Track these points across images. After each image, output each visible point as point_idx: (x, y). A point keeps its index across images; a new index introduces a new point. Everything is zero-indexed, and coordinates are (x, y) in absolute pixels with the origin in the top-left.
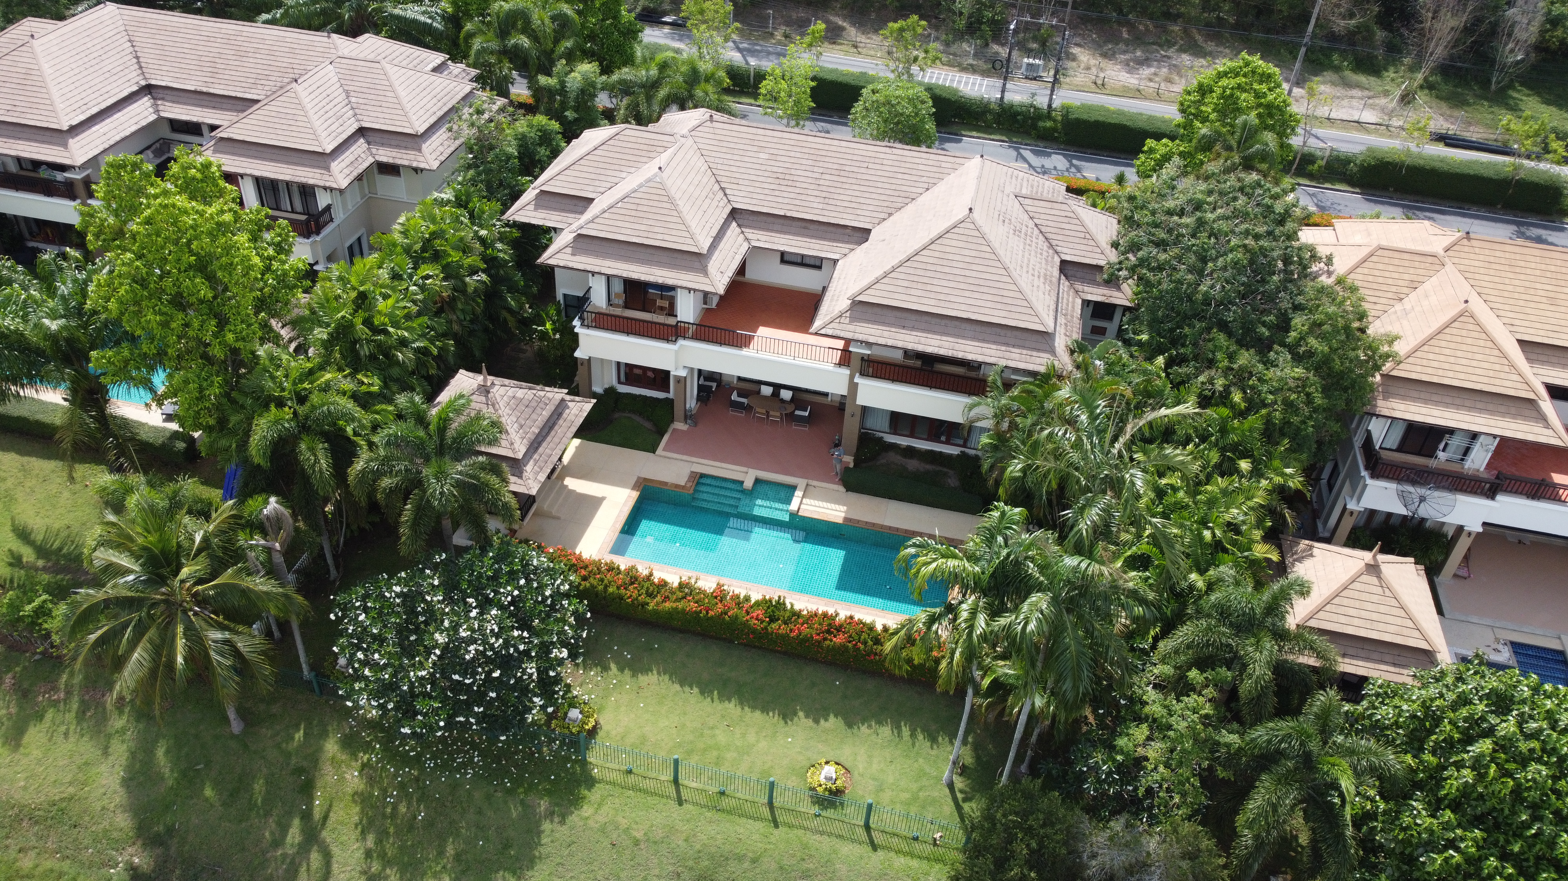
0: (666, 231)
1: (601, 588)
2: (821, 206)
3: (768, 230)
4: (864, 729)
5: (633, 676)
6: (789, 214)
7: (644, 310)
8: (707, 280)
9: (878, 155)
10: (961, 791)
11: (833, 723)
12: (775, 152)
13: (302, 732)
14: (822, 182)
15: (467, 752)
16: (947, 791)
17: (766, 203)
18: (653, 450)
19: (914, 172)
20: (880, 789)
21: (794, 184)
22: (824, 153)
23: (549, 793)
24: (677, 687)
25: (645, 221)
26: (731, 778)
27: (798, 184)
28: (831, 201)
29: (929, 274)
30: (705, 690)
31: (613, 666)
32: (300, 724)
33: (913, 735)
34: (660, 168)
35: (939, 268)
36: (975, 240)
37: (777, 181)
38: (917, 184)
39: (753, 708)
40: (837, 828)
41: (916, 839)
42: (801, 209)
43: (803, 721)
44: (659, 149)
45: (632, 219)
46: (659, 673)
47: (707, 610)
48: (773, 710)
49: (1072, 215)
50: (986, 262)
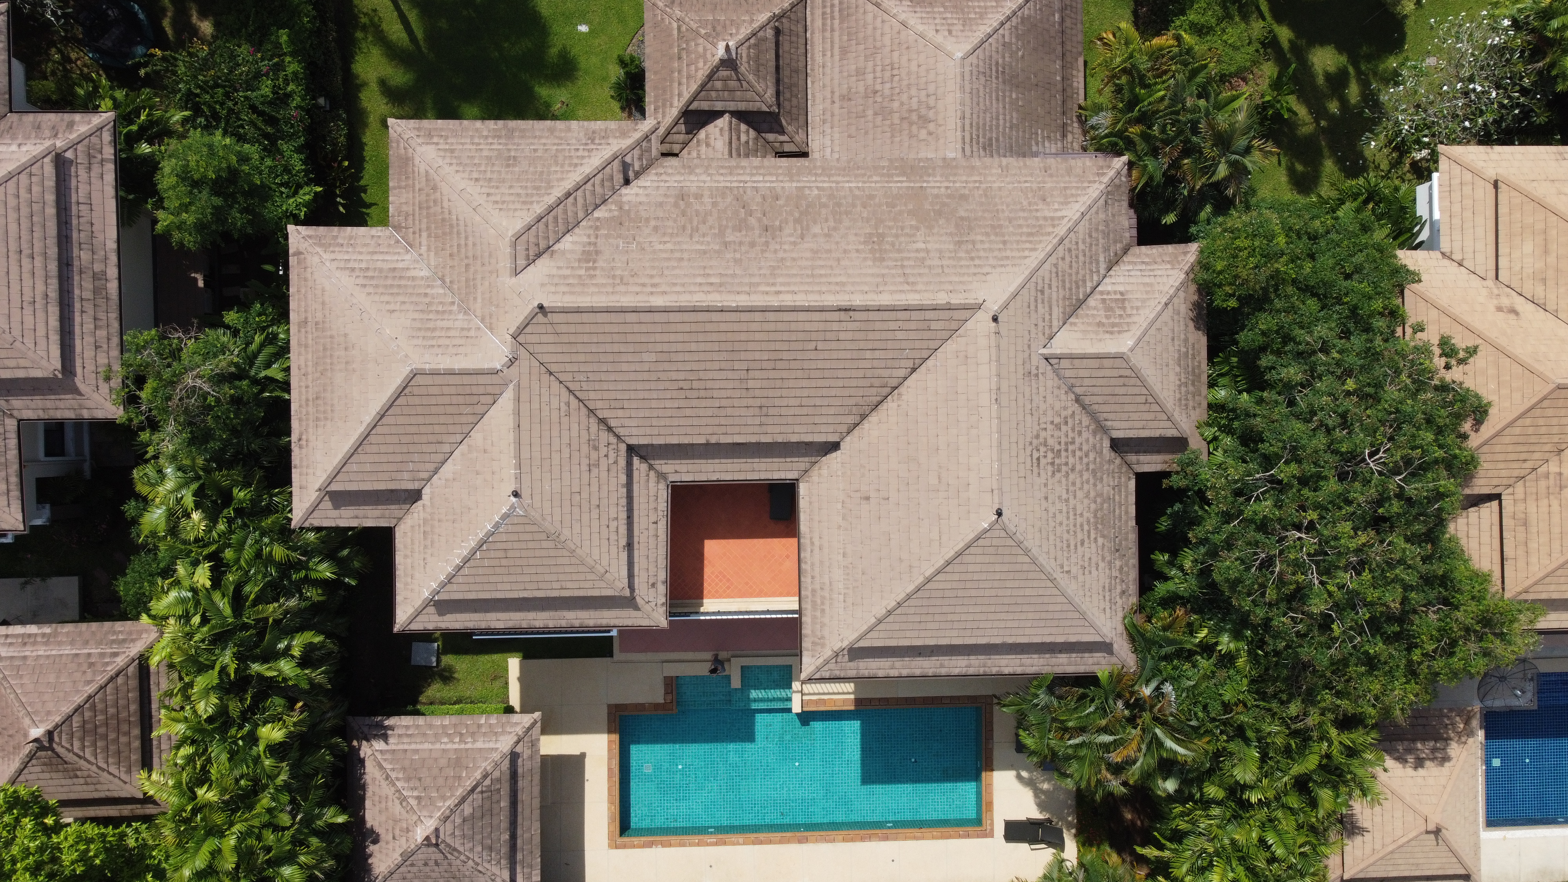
3: (687, 457)
6: (711, 441)
9: (829, 326)
12: (666, 347)
14: (751, 384)
17: (675, 431)
18: (611, 656)
19: (890, 345)
21: (709, 394)
22: (743, 337)
27: (716, 394)
34: (516, 494)
36: (1007, 551)
37: (682, 394)
38: (896, 364)
42: (730, 429)
44: (483, 399)
50: (1024, 575)
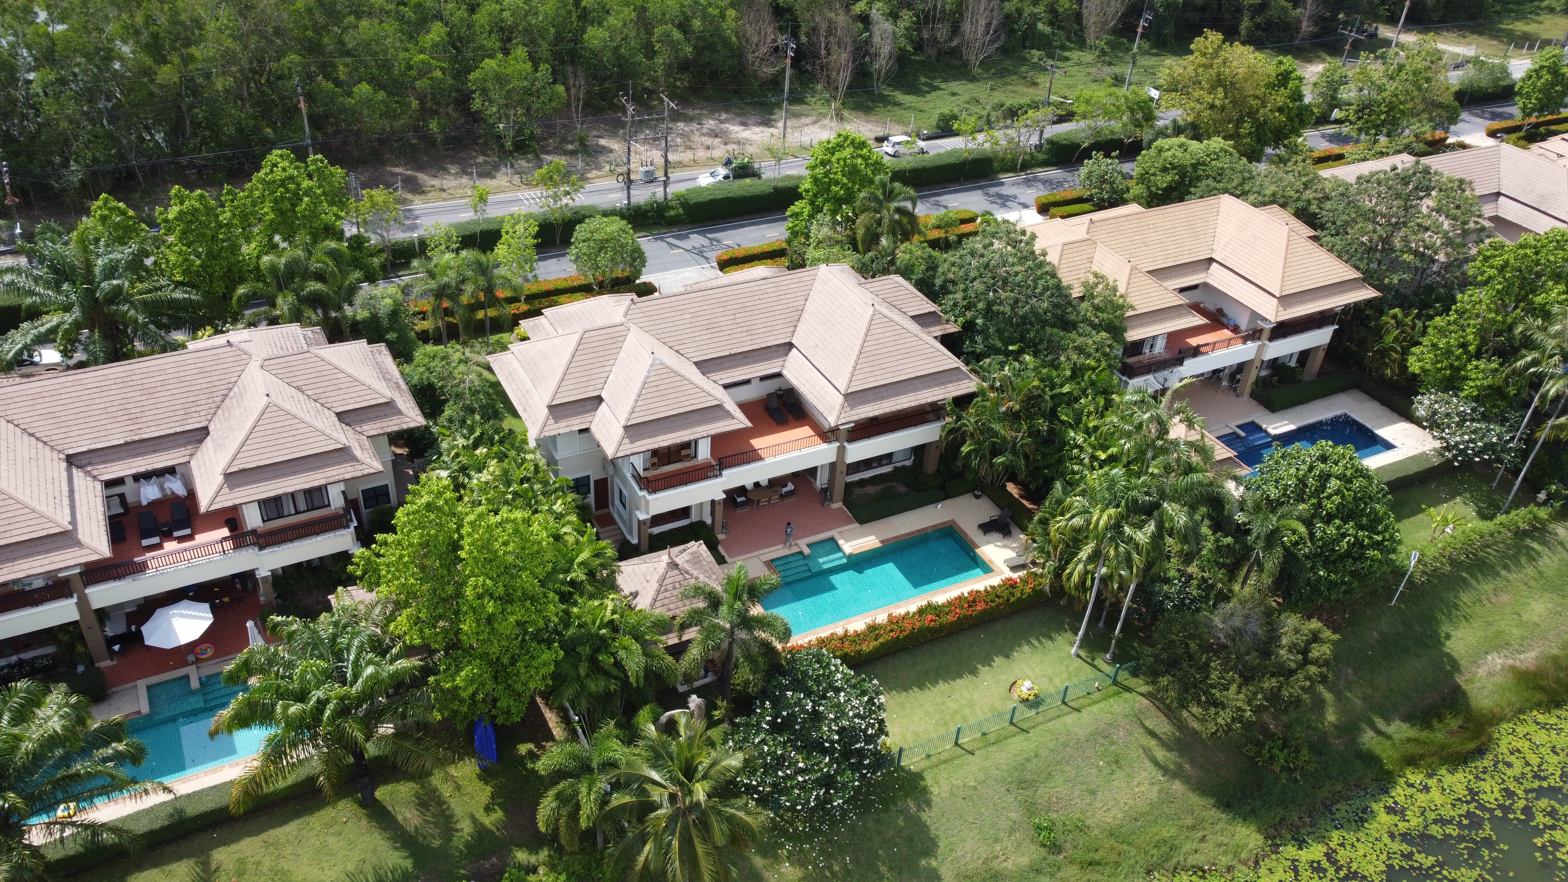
0: (689, 397)
2: (748, 338)
6: (733, 352)
8: (733, 421)
10: (1087, 657)
11: (998, 661)
14: (738, 321)
16: (1082, 661)
17: (712, 351)
18: (725, 561)
19: (790, 291)
20: (1051, 680)
21: (721, 329)
23: (906, 796)
25: (671, 396)
27: (724, 328)
28: (753, 332)
29: (878, 357)
30: (921, 686)
33: (1040, 642)
34: (654, 353)
35: (881, 351)
36: (888, 324)
37: (709, 331)
38: (798, 299)
39: (953, 679)
40: (1054, 713)
41: (1089, 693)
42: (737, 345)
43: (983, 670)
45: (660, 399)
48: (964, 674)
49: (897, 285)
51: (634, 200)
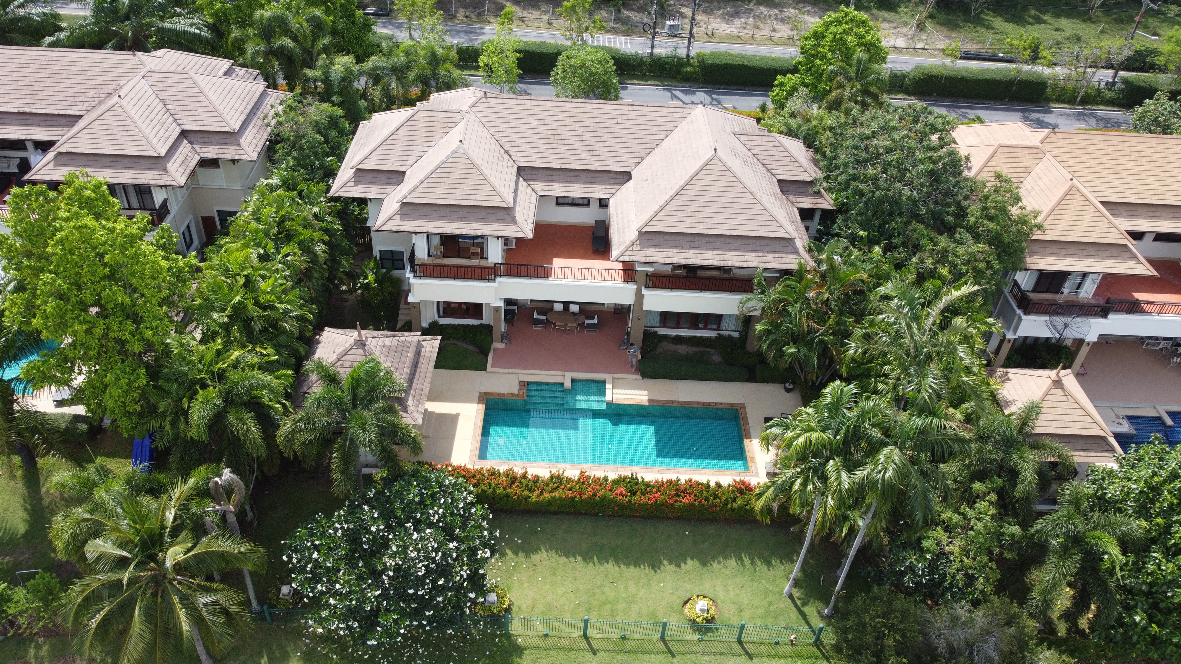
0: (477, 192)
1: (490, 491)
2: (587, 158)
3: (549, 181)
4: (715, 565)
5: (527, 556)
6: (564, 167)
7: (459, 257)
8: (517, 229)
9: (623, 112)
10: (799, 599)
11: (691, 564)
12: (543, 117)
13: (266, 657)
14: (584, 138)
15: (411, 646)
16: (790, 601)
17: (544, 160)
18: (484, 369)
19: (654, 123)
20: (740, 610)
21: (563, 142)
22: (581, 115)
24: (564, 559)
25: (458, 186)
26: (626, 625)
27: (566, 142)
28: (594, 153)
29: (695, 204)
30: (586, 558)
31: (508, 551)
32: (262, 651)
33: (753, 563)
34: (461, 141)
35: (701, 198)
36: (724, 173)
37: (549, 141)
38: (658, 133)
39: (628, 564)
40: (718, 647)
41: (777, 643)
42: (572, 161)
43: (668, 568)
44: (450, 125)
45: (447, 186)
46: (546, 551)
47: (580, 494)
48: (643, 563)
49: (778, 144)
50: (736, 190)
51: (656, 51)
